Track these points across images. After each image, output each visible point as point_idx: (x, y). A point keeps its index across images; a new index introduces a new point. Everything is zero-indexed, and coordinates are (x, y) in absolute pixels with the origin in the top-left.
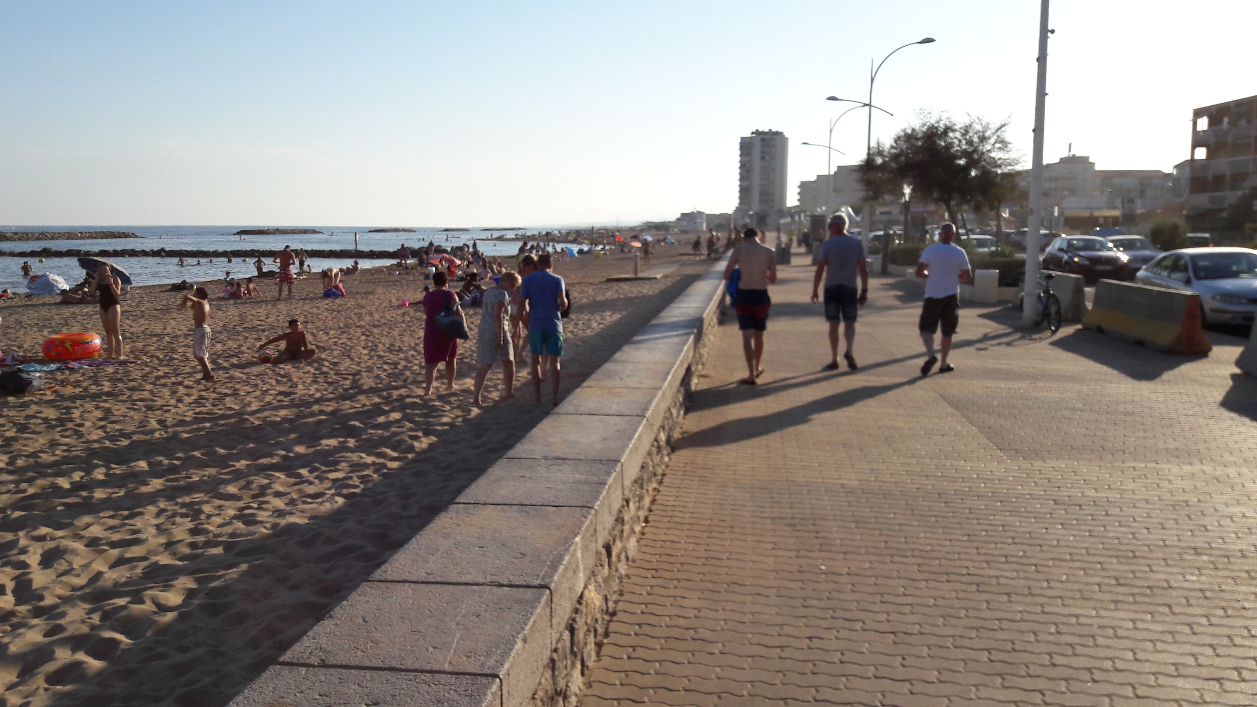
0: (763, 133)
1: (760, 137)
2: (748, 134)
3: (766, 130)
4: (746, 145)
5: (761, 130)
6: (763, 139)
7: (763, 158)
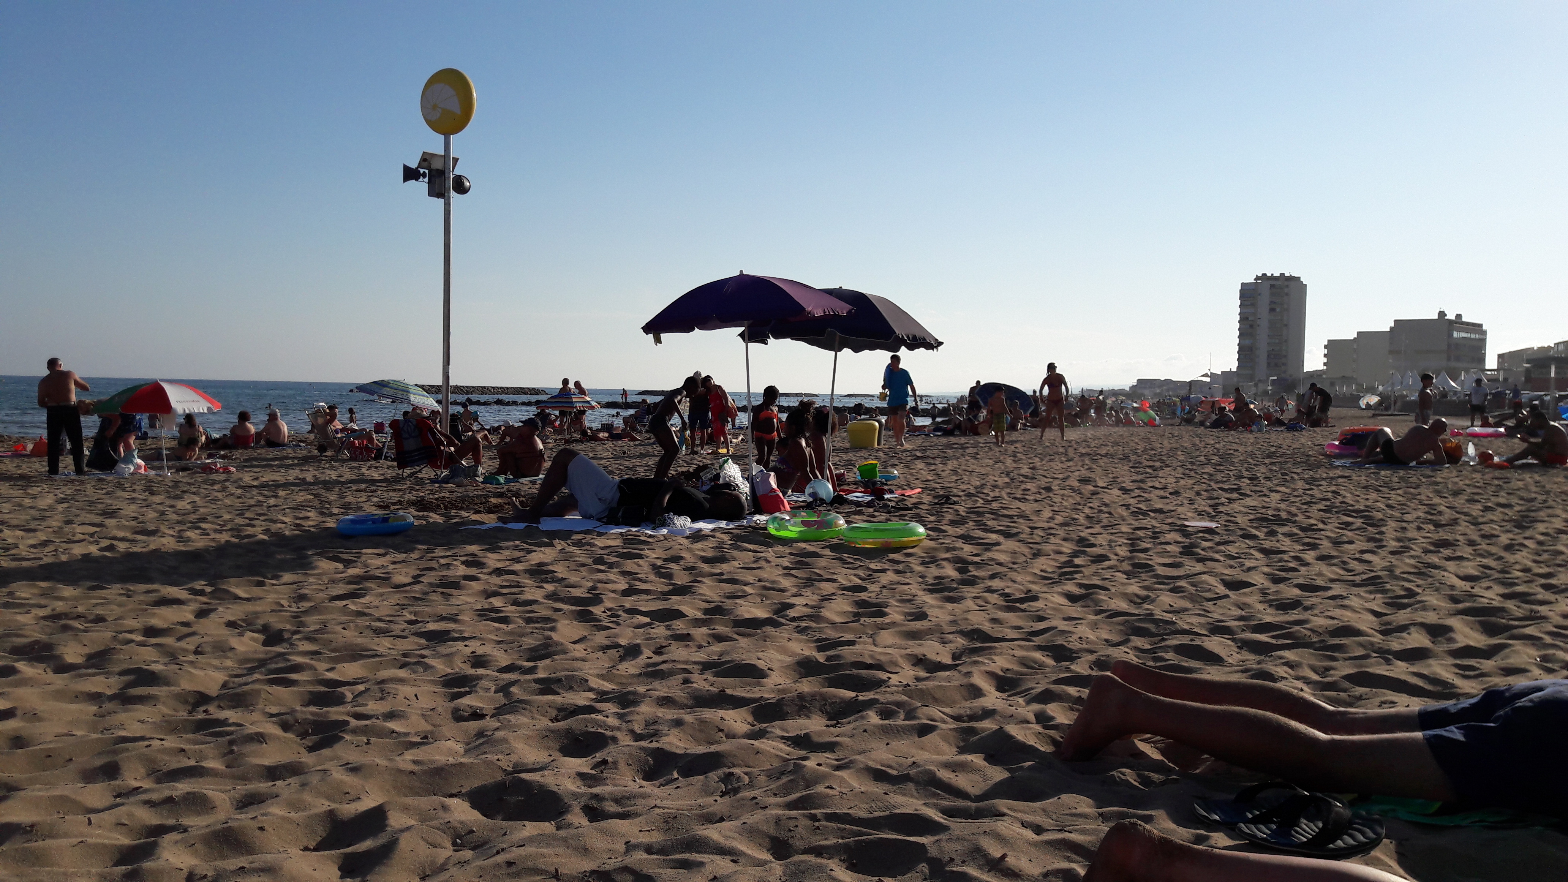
0: (1272, 278)
1: (1268, 284)
2: (1251, 280)
3: (1277, 274)
4: (1248, 293)
5: (1269, 274)
6: (1272, 286)
7: (1272, 310)
